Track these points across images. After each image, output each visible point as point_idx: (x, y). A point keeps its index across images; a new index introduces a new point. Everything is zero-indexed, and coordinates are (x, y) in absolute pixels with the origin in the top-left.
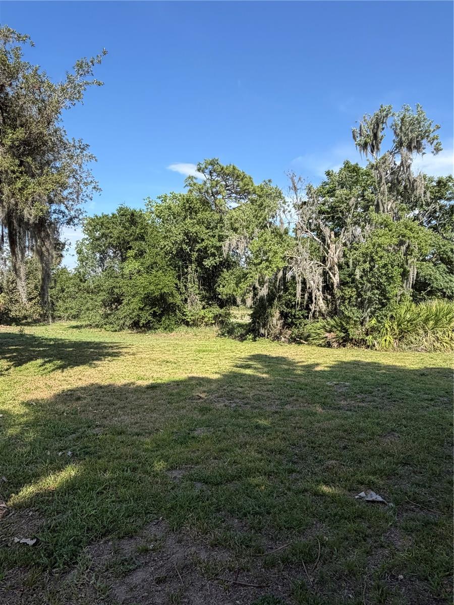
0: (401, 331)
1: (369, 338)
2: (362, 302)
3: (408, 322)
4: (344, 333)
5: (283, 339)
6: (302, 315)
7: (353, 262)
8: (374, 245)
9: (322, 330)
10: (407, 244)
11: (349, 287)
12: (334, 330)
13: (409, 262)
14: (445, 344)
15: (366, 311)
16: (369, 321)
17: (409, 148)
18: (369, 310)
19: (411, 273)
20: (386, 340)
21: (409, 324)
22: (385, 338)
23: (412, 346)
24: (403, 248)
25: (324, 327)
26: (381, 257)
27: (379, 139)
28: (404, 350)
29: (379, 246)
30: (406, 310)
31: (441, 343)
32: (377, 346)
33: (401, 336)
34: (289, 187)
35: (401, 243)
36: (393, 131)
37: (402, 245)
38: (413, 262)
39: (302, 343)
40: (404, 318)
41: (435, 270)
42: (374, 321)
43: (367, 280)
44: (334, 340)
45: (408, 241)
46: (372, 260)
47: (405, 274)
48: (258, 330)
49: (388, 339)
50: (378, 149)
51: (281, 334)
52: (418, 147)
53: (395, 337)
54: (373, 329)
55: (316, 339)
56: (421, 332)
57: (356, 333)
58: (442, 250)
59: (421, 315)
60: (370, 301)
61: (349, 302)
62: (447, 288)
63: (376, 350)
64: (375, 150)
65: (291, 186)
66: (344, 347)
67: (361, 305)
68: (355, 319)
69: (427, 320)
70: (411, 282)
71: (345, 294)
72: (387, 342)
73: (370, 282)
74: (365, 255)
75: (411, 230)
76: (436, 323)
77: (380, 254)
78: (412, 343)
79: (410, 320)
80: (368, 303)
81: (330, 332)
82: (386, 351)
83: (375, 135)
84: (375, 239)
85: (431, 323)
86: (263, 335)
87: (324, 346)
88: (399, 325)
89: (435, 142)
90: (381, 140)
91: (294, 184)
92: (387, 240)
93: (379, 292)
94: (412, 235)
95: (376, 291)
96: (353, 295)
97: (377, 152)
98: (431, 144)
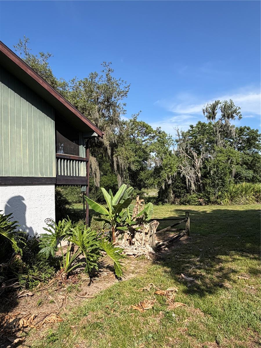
0: (232, 197)
1: (219, 200)
2: (214, 185)
3: (234, 192)
4: (208, 199)
5: (177, 203)
6: (184, 192)
7: (209, 168)
8: (218, 160)
9: (197, 198)
10: (231, 159)
11: (208, 179)
12: (203, 197)
13: (232, 167)
14: (250, 201)
15: (216, 189)
16: (218, 193)
17: (228, 118)
18: (217, 188)
19: (233, 171)
20: (226, 201)
21: (235, 194)
22: (225, 200)
23: (237, 202)
24: (230, 161)
25: (197, 197)
26: (221, 165)
27: (215, 114)
28: (234, 205)
29: (220, 161)
30: (232, 187)
31: (249, 201)
32: (222, 203)
33: (232, 198)
34: (176, 134)
35: (229, 159)
36: (221, 110)
37: (229, 160)
38: (234, 166)
39: (186, 205)
40: (232, 191)
41: (242, 169)
42: (220, 193)
43: (216, 176)
44: (203, 202)
45: (231, 158)
46: (217, 167)
47: (231, 172)
48: (164, 199)
49: (227, 200)
50: (215, 118)
51: (174, 201)
52: (232, 117)
53: (230, 199)
54: (220, 196)
55: (194, 202)
56: (240, 196)
57: (212, 198)
58: (244, 159)
59: (239, 189)
60: (218, 185)
61: (209, 185)
62: (248, 177)
63: (222, 205)
64: (214, 118)
65: (177, 134)
66: (208, 205)
67: (214, 187)
68: (212, 192)
69: (242, 192)
70: (233, 175)
71: (207, 182)
72: (227, 201)
73: (217, 176)
74: (214, 165)
75: (232, 153)
76: (246, 193)
77: (220, 164)
78: (237, 201)
79: (235, 192)
80: (217, 185)
81: (200, 198)
82: (226, 205)
83: (214, 113)
84: (218, 158)
85: (244, 192)
86: (166, 202)
87: (198, 205)
88: (230, 194)
89: (239, 114)
90: (216, 114)
91: (178, 133)
92: (223, 158)
93: (221, 181)
94: (233, 155)
95: (220, 180)
96: (210, 182)
97: (214, 119)
98: (237, 115)
